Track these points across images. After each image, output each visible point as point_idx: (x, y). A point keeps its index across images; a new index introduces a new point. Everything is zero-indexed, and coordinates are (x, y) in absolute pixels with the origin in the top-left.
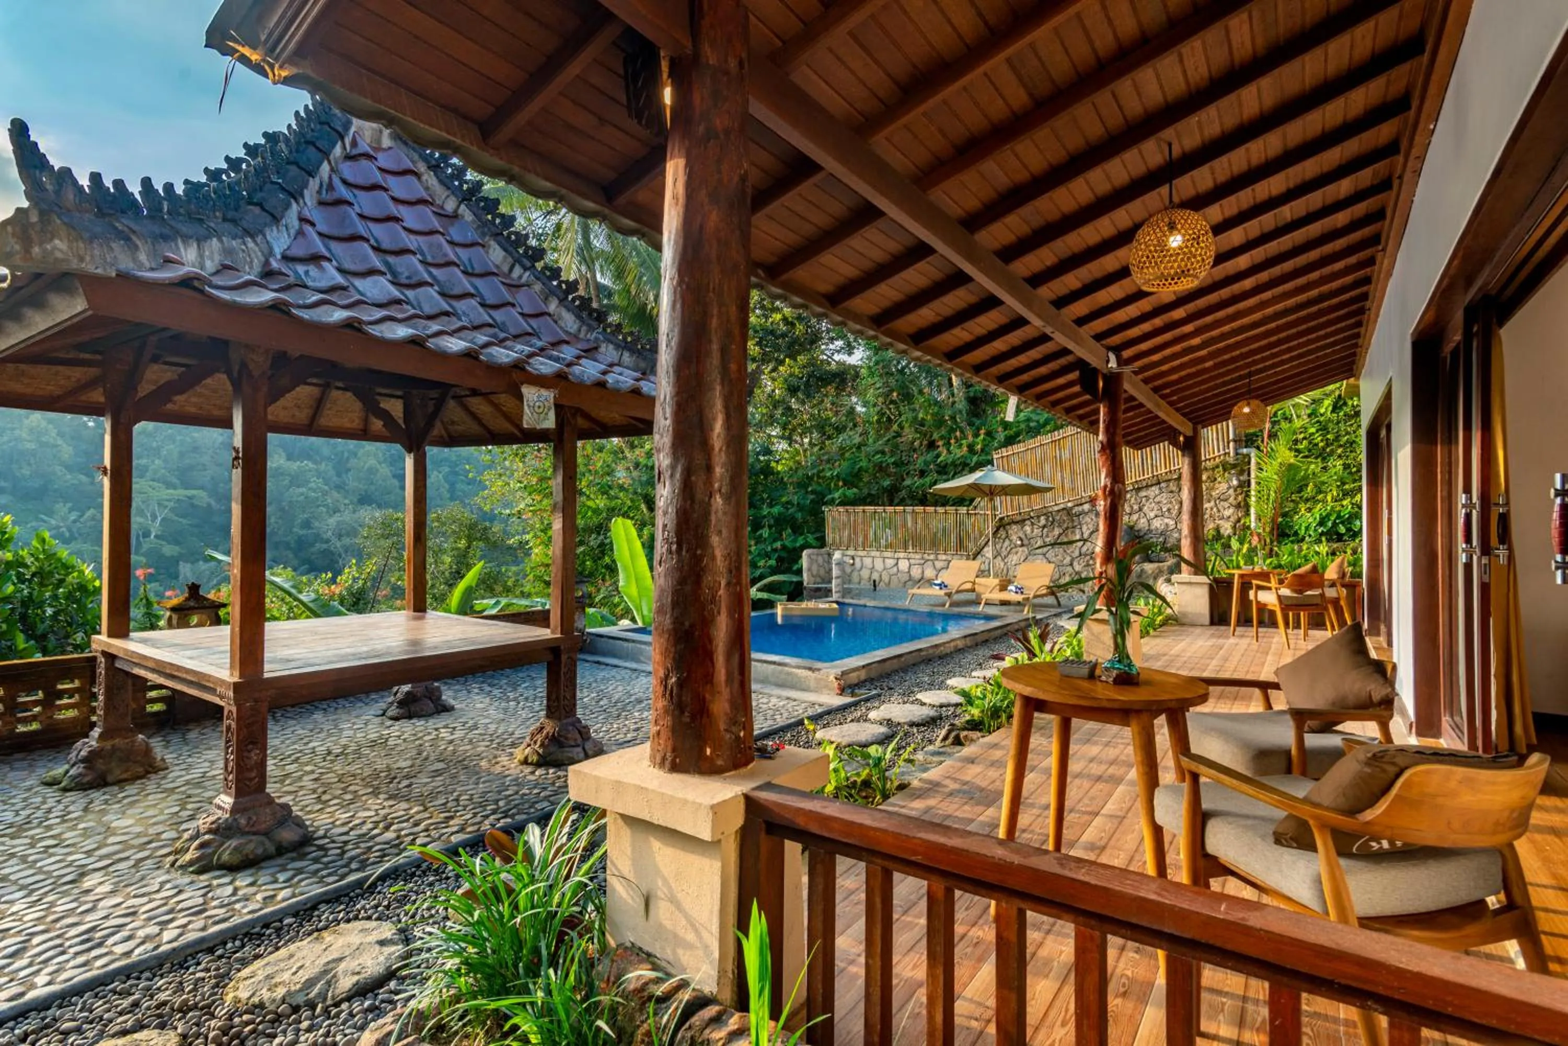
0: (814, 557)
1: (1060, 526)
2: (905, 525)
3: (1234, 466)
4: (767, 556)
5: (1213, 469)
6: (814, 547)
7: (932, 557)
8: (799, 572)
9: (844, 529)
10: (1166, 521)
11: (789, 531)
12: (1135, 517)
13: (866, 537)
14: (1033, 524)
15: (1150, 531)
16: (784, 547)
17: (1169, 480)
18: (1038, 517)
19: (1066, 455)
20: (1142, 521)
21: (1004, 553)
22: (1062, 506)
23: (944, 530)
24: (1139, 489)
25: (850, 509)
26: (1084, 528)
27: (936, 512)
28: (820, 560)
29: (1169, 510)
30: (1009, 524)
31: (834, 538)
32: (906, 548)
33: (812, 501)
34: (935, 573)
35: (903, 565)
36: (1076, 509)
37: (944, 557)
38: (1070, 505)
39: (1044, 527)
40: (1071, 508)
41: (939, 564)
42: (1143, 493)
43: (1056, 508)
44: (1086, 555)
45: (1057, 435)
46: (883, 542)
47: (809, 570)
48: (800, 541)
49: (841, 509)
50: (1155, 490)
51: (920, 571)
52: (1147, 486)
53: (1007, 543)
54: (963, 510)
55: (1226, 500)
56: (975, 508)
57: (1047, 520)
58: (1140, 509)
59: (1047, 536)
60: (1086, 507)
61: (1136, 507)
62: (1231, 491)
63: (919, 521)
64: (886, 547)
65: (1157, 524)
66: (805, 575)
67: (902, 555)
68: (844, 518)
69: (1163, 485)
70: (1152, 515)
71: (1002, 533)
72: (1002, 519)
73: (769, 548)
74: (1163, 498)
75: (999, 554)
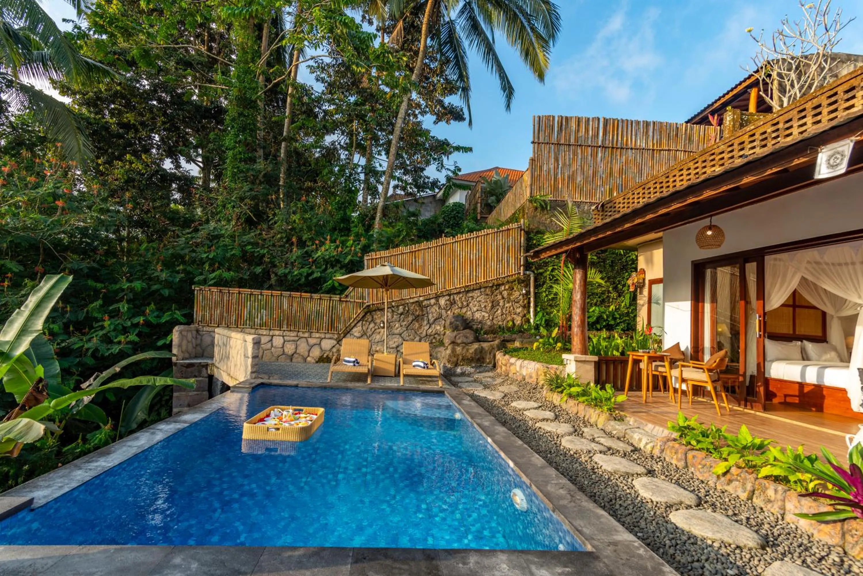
0: (184, 333)
1: (413, 314)
2: (281, 307)
3: (523, 281)
4: (125, 331)
5: (512, 282)
6: (181, 324)
7: (306, 335)
8: (169, 347)
9: (216, 307)
10: (483, 314)
11: (152, 306)
12: (464, 310)
13: (239, 316)
14: (393, 311)
15: (473, 320)
16: (147, 323)
17: (486, 287)
18: (398, 307)
19: (420, 262)
20: (469, 313)
21: (369, 333)
22: (416, 299)
23: (318, 313)
24: (468, 292)
25: (225, 290)
26: (430, 316)
27: (311, 298)
28: (190, 336)
29: (485, 306)
30: (375, 311)
31: (203, 316)
32: (280, 327)
33: (181, 280)
34: (308, 348)
35: (278, 341)
36: (425, 303)
37: (317, 335)
38: (421, 299)
39: (402, 314)
40: (422, 302)
41: (312, 341)
42: (470, 295)
43: (411, 301)
44: (430, 336)
45: (414, 248)
46: (257, 321)
47: (180, 346)
48: (166, 318)
49: (214, 289)
50: (476, 293)
51: (293, 347)
52: (474, 290)
53: (372, 325)
54: (336, 298)
55: (518, 302)
56: (347, 296)
57: (404, 309)
58: (468, 305)
59: (403, 321)
60: (433, 301)
61: (465, 303)
62: (521, 297)
63: (295, 305)
64: (261, 325)
65: (478, 316)
66: (175, 351)
67: (277, 333)
68: (216, 296)
69: (483, 290)
70: (475, 309)
71: (369, 317)
72: (368, 306)
73: (129, 324)
74: (482, 298)
75: (365, 334)
